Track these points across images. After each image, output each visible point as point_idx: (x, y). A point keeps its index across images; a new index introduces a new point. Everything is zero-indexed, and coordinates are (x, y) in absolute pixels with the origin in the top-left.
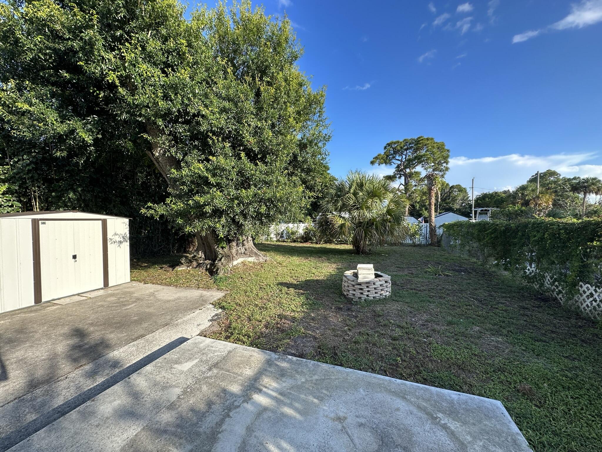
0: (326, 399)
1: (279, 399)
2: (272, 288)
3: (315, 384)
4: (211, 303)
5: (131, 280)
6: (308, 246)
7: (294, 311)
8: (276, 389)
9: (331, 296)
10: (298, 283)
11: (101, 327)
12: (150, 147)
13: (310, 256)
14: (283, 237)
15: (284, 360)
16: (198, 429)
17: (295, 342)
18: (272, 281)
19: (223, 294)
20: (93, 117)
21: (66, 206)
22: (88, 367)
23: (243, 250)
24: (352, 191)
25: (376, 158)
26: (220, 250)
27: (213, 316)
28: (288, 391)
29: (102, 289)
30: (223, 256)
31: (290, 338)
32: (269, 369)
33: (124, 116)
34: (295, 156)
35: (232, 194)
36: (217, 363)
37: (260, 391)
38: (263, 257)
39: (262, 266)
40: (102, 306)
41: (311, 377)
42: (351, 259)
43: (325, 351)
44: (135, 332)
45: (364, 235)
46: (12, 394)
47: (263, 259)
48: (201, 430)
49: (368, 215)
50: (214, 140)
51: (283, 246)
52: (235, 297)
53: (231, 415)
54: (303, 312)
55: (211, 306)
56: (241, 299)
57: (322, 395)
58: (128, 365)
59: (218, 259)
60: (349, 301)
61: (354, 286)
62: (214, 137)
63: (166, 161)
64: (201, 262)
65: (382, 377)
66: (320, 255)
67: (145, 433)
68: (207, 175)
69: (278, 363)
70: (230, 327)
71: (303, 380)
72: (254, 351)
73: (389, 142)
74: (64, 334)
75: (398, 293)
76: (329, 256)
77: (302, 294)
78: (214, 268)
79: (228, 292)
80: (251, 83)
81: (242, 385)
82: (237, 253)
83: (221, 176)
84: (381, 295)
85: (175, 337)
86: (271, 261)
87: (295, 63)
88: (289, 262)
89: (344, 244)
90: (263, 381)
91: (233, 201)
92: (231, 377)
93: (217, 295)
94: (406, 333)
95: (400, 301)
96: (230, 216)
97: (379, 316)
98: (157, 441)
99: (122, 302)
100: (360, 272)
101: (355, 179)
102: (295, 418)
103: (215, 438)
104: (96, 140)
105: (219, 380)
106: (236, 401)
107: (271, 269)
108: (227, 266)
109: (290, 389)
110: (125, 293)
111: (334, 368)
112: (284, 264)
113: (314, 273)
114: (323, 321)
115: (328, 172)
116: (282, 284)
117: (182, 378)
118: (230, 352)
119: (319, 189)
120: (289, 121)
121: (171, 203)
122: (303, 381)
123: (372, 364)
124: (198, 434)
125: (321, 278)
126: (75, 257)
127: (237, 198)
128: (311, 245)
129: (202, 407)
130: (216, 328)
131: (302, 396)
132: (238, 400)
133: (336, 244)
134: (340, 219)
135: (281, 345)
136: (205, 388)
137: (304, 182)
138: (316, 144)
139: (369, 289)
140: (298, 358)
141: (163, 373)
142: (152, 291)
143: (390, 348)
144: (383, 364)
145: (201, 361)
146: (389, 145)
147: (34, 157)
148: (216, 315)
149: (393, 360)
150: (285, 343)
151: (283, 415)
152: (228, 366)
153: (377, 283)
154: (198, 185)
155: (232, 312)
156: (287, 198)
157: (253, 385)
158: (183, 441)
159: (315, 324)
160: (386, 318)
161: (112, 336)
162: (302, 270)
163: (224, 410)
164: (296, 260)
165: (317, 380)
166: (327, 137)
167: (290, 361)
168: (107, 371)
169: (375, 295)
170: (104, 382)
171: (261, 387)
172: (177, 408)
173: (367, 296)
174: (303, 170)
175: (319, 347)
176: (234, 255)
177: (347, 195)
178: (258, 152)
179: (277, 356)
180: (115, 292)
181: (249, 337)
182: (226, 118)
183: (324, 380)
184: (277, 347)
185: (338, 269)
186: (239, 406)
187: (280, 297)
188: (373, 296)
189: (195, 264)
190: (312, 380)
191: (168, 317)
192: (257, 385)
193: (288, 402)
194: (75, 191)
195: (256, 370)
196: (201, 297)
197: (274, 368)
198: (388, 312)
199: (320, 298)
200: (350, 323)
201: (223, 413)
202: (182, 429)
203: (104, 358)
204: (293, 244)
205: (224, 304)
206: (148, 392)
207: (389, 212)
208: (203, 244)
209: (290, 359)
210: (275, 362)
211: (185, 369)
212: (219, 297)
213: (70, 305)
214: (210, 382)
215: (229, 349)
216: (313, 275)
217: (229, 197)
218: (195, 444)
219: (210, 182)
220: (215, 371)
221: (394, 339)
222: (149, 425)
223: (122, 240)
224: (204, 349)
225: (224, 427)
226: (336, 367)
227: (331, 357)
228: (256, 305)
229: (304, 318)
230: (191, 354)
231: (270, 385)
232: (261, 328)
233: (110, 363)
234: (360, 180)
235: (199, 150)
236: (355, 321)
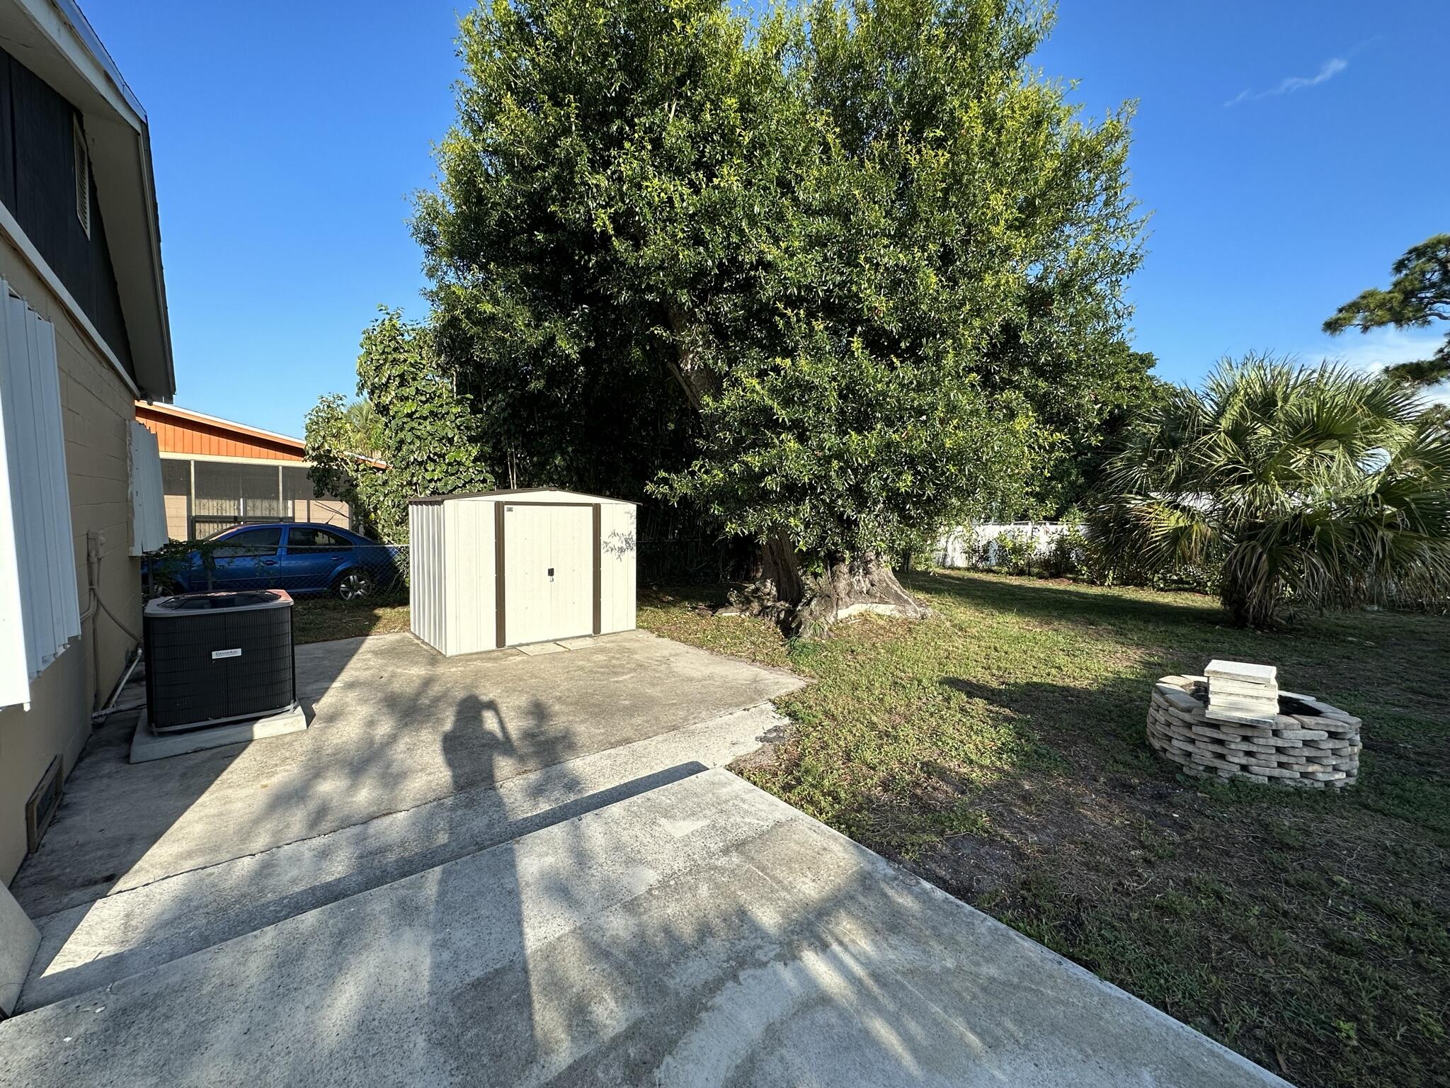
0: (1008, 1048)
1: (867, 989)
2: (924, 688)
3: (984, 989)
4: (770, 700)
5: (638, 627)
6: (1062, 587)
7: (971, 762)
8: (868, 958)
9: (1104, 742)
10: (1004, 687)
11: (571, 708)
12: (675, 353)
13: (1060, 618)
14: (987, 559)
15: (909, 888)
16: (665, 979)
17: (955, 848)
18: (931, 673)
19: (802, 684)
20: (583, 309)
21: (552, 480)
22: (533, 777)
23: (865, 585)
24: (1225, 423)
25: (1354, 307)
26: (809, 581)
27: (769, 731)
28: (899, 977)
29: (590, 636)
30: (815, 596)
31: (942, 833)
32: (862, 899)
33: (624, 296)
34: (1010, 330)
35: (828, 445)
36: (744, 843)
37: (823, 947)
38: (918, 606)
39: (910, 630)
40: (582, 668)
41: (977, 964)
42: (1206, 641)
43: (1042, 902)
44: (618, 730)
45: (1264, 566)
46: (434, 790)
47: (916, 611)
48: (671, 983)
49: (1292, 502)
50: (789, 318)
51: (986, 582)
52: (825, 696)
53: (741, 978)
54: (999, 770)
55: (770, 707)
56: (840, 703)
57: (999, 1032)
58: (591, 793)
59: (804, 600)
60: (1169, 771)
61: (1189, 726)
62: (789, 312)
63: (702, 381)
64: (769, 604)
65: (1250, 1065)
66: (1092, 617)
67: (574, 941)
68: (770, 402)
69: (890, 892)
70: (798, 765)
71: (950, 963)
72: (836, 839)
73: (1420, 243)
74: (519, 707)
75: (1395, 784)
76: (1125, 623)
77: (1008, 720)
78: (793, 621)
79: (815, 681)
80: (887, 154)
81: (785, 915)
82: (850, 592)
83: (803, 404)
84: (1303, 775)
85: (683, 759)
86: (938, 618)
87: (1024, 64)
88: (991, 627)
89: (1192, 590)
90: (838, 924)
91: (829, 463)
92: (764, 886)
93: (787, 683)
94: (1408, 941)
95: (1397, 816)
96: (822, 500)
97: (1284, 847)
98: (587, 968)
99: (614, 667)
100: (1214, 685)
101: (1241, 385)
102: (898, 1062)
103: (693, 1018)
104: (584, 353)
105: (736, 882)
106: (760, 947)
107: (933, 639)
108: (822, 619)
109: (904, 974)
110: (622, 650)
111: (1060, 963)
112: (974, 630)
113: (1059, 668)
114: (1056, 812)
115: (1150, 372)
116: (955, 683)
117: (667, 851)
118: (778, 824)
119: (1091, 424)
120: (990, 233)
121: (699, 470)
122: (949, 965)
123: (1218, 1002)
124: (663, 991)
125: (1082, 684)
126: (551, 572)
127: (839, 456)
128: (1073, 588)
129: (687, 931)
130: (768, 760)
131: (936, 1009)
132: (766, 949)
133: (1162, 590)
134: (1172, 514)
135: (912, 845)
136: (704, 891)
137: (1041, 404)
138: (1086, 289)
139: (1254, 749)
140: (949, 896)
141: (637, 830)
142: (666, 653)
143: (1313, 975)
144: (1266, 1021)
145: (714, 826)
146: (1418, 252)
147: (511, 396)
148: (775, 730)
149: (1318, 1022)
150: (925, 842)
151: (867, 1037)
152: (765, 857)
153: (1286, 734)
154: (755, 429)
155: (811, 729)
156: (976, 451)
157: (810, 923)
158: (630, 990)
159: (1031, 813)
160: (1316, 864)
161: (584, 730)
162: (1025, 652)
163: (730, 959)
164: (1011, 623)
165: (992, 980)
166: (1126, 259)
167: (924, 898)
168: (556, 794)
169: (1277, 772)
170: (547, 812)
171: (829, 939)
172: (641, 914)
173: (1244, 768)
174: (1039, 371)
175: (1025, 884)
176: (842, 595)
177: (1206, 438)
178: (898, 333)
179: (891, 872)
180: (608, 645)
181: (837, 799)
182: (820, 260)
183: (1016, 987)
184: (900, 846)
185: (1147, 665)
186: (764, 965)
187: (941, 718)
188: (1268, 772)
189: (756, 606)
190: (977, 975)
191: (681, 713)
192: (821, 928)
193: (892, 1007)
194: (563, 453)
195: (827, 888)
196: (755, 681)
197: (875, 901)
198: (1330, 844)
199: (1065, 741)
200: (1154, 841)
201: (725, 965)
202: (637, 964)
203: (559, 767)
204: (1015, 581)
205: (797, 706)
206: (602, 858)
207: (1388, 491)
208: (776, 563)
209: (924, 891)
210: (883, 885)
211: (678, 835)
212: (791, 689)
213: (539, 658)
214: (718, 880)
215: (779, 816)
216: (1054, 671)
217: (820, 454)
218: (652, 1010)
219: (778, 418)
220: (736, 859)
221: (1341, 948)
222: (585, 927)
223: (624, 545)
224: (726, 802)
225: (719, 1000)
226: (1069, 964)
227: (1061, 926)
228: (873, 726)
229: (997, 787)
230: (699, 805)
231: (853, 941)
232: (872, 786)
233: (566, 780)
234: (1264, 386)
235: (763, 347)
236: (1177, 839)
